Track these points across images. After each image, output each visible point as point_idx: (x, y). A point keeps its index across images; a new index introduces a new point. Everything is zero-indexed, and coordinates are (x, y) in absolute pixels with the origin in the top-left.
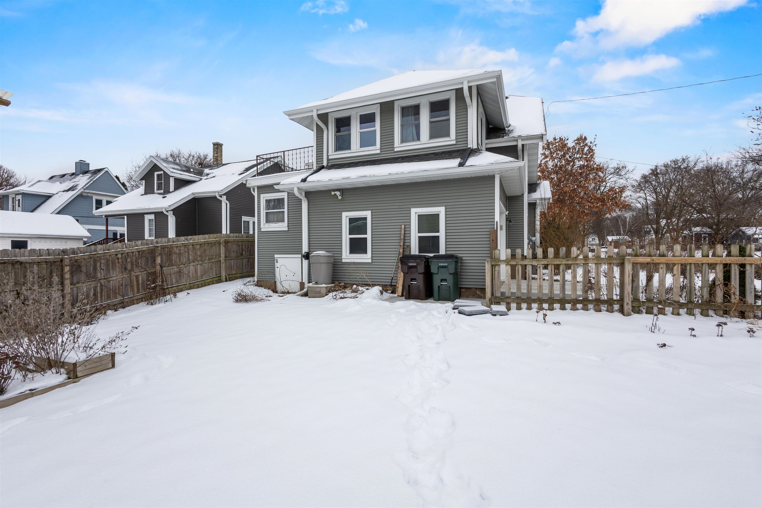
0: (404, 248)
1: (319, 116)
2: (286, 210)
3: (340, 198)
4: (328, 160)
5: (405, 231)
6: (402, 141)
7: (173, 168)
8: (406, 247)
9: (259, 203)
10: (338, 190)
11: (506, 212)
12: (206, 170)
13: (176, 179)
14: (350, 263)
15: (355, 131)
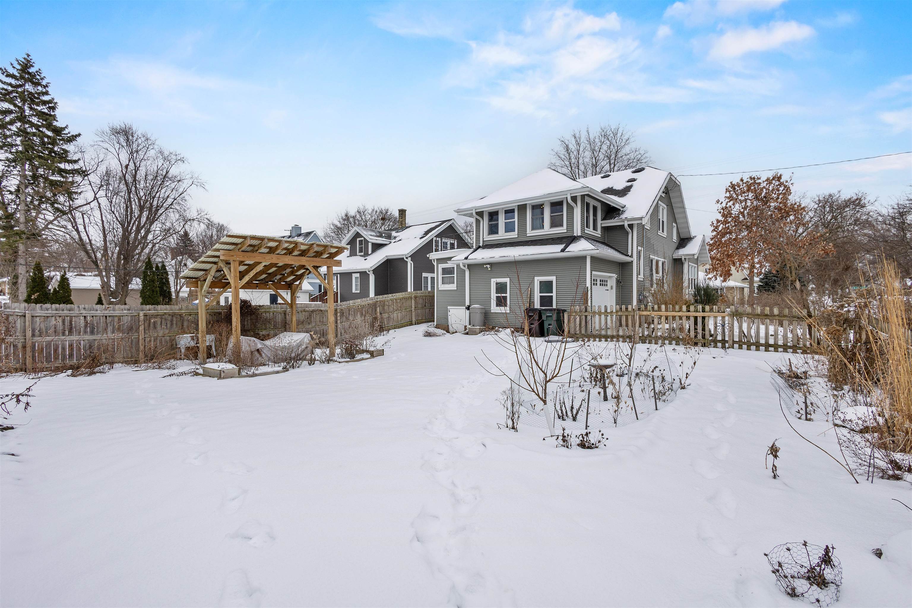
0: (530, 304)
1: (477, 213)
2: (455, 275)
3: (489, 269)
4: (483, 241)
5: (531, 292)
6: (533, 229)
7: (371, 235)
8: (531, 302)
9: (437, 270)
10: (488, 264)
11: (615, 276)
12: (394, 234)
13: (373, 244)
14: (496, 313)
15: (502, 221)
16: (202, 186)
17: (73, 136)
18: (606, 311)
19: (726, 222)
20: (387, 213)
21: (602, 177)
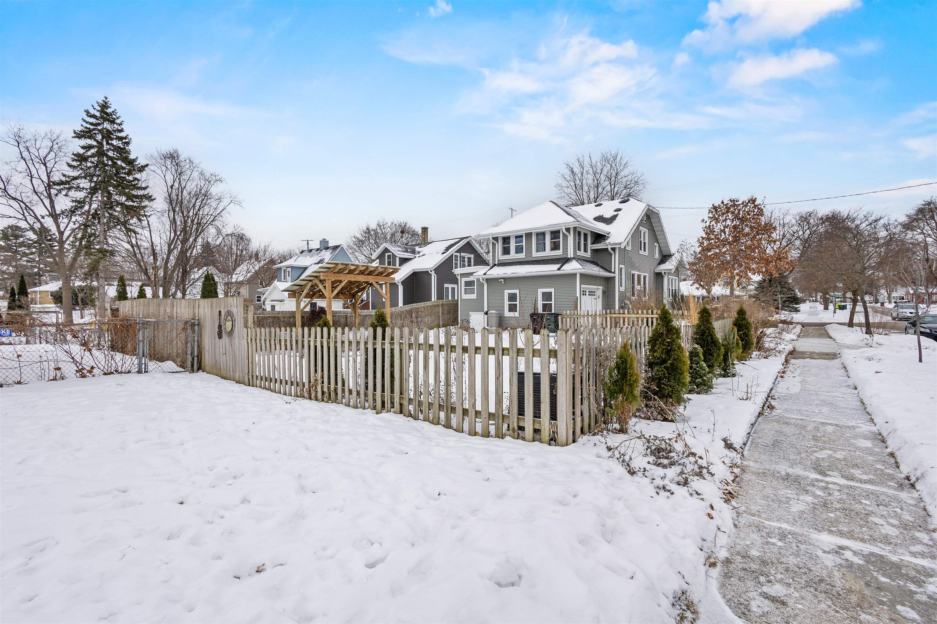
0: (534, 310)
1: (493, 238)
2: (475, 287)
3: (503, 283)
4: (498, 260)
5: (535, 300)
6: (538, 251)
7: (398, 251)
8: (535, 308)
9: (461, 283)
10: (502, 278)
11: (601, 288)
12: (417, 249)
13: (400, 258)
14: (508, 317)
15: (513, 245)
16: (239, 204)
17: (142, 166)
18: (588, 314)
19: (709, 239)
20: (406, 226)
21: (596, 206)
